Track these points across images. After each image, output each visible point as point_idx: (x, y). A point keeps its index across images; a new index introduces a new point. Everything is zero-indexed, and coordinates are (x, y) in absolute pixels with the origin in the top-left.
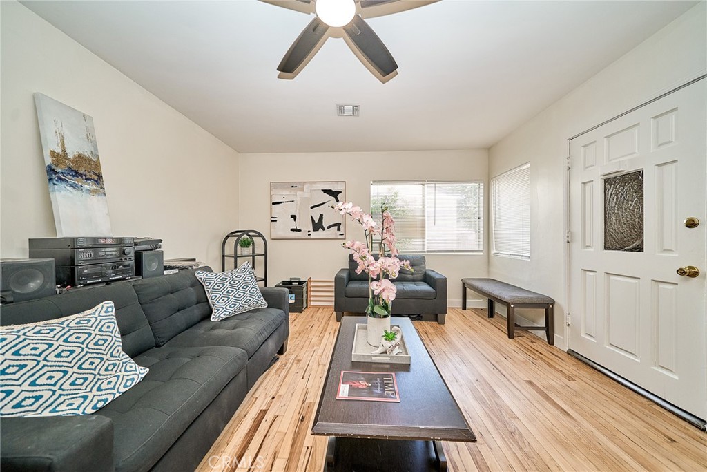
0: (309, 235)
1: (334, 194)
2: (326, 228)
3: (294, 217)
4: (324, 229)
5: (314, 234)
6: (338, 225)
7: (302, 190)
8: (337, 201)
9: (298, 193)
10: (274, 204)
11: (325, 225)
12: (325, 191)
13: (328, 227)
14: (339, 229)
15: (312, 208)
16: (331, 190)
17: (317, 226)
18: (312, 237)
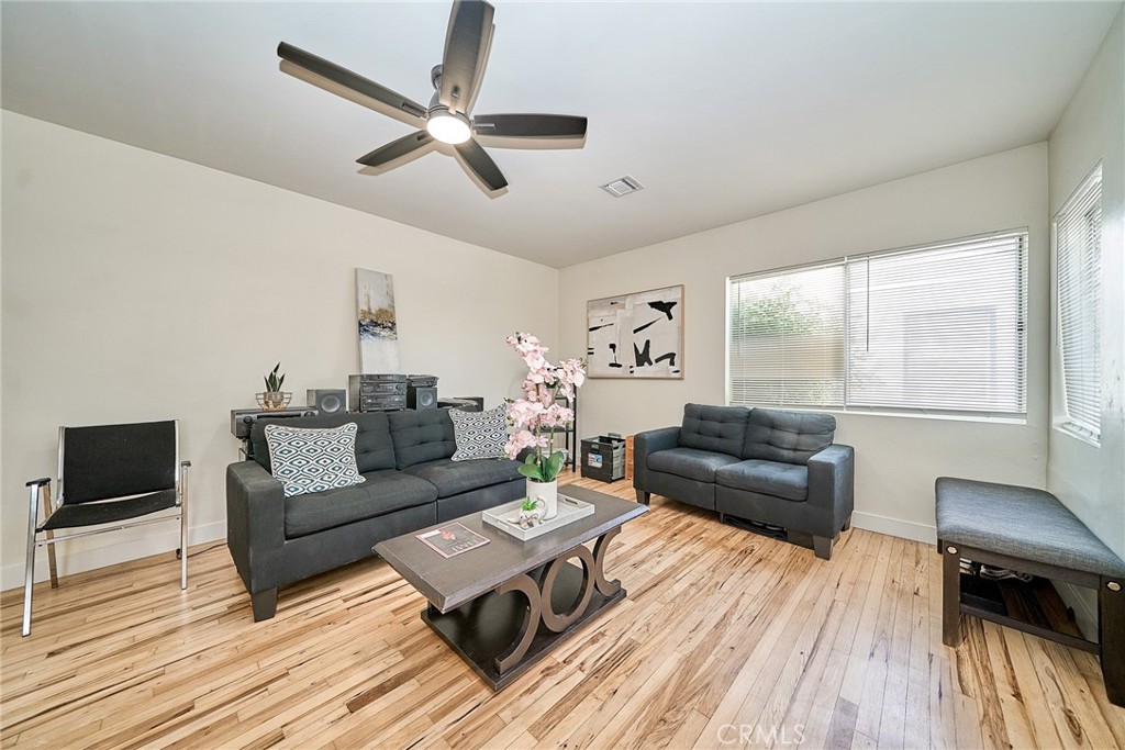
0: (632, 372)
1: (665, 307)
2: (653, 362)
3: (613, 346)
4: (650, 364)
5: (639, 371)
6: (671, 356)
7: (623, 307)
8: (670, 317)
9: (619, 311)
10: (591, 330)
11: (653, 357)
12: (653, 305)
13: (657, 361)
14: (672, 363)
15: (635, 331)
16: (661, 302)
17: (642, 358)
18: (635, 375)
